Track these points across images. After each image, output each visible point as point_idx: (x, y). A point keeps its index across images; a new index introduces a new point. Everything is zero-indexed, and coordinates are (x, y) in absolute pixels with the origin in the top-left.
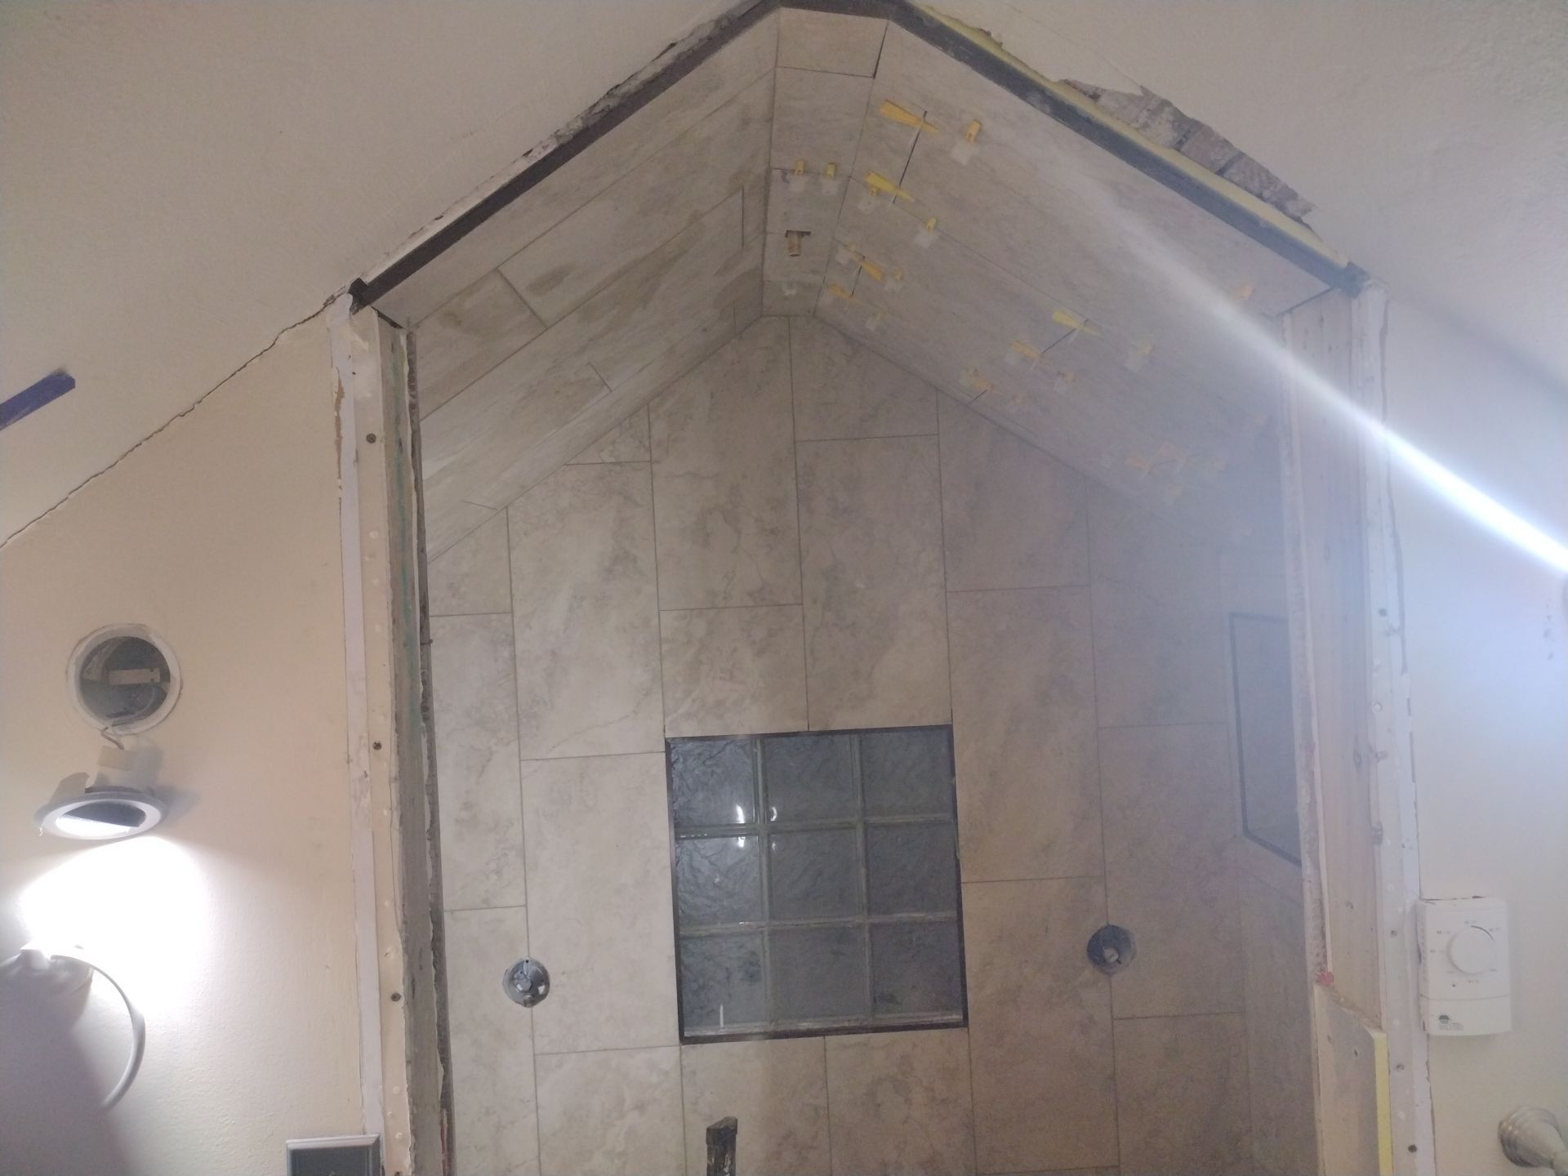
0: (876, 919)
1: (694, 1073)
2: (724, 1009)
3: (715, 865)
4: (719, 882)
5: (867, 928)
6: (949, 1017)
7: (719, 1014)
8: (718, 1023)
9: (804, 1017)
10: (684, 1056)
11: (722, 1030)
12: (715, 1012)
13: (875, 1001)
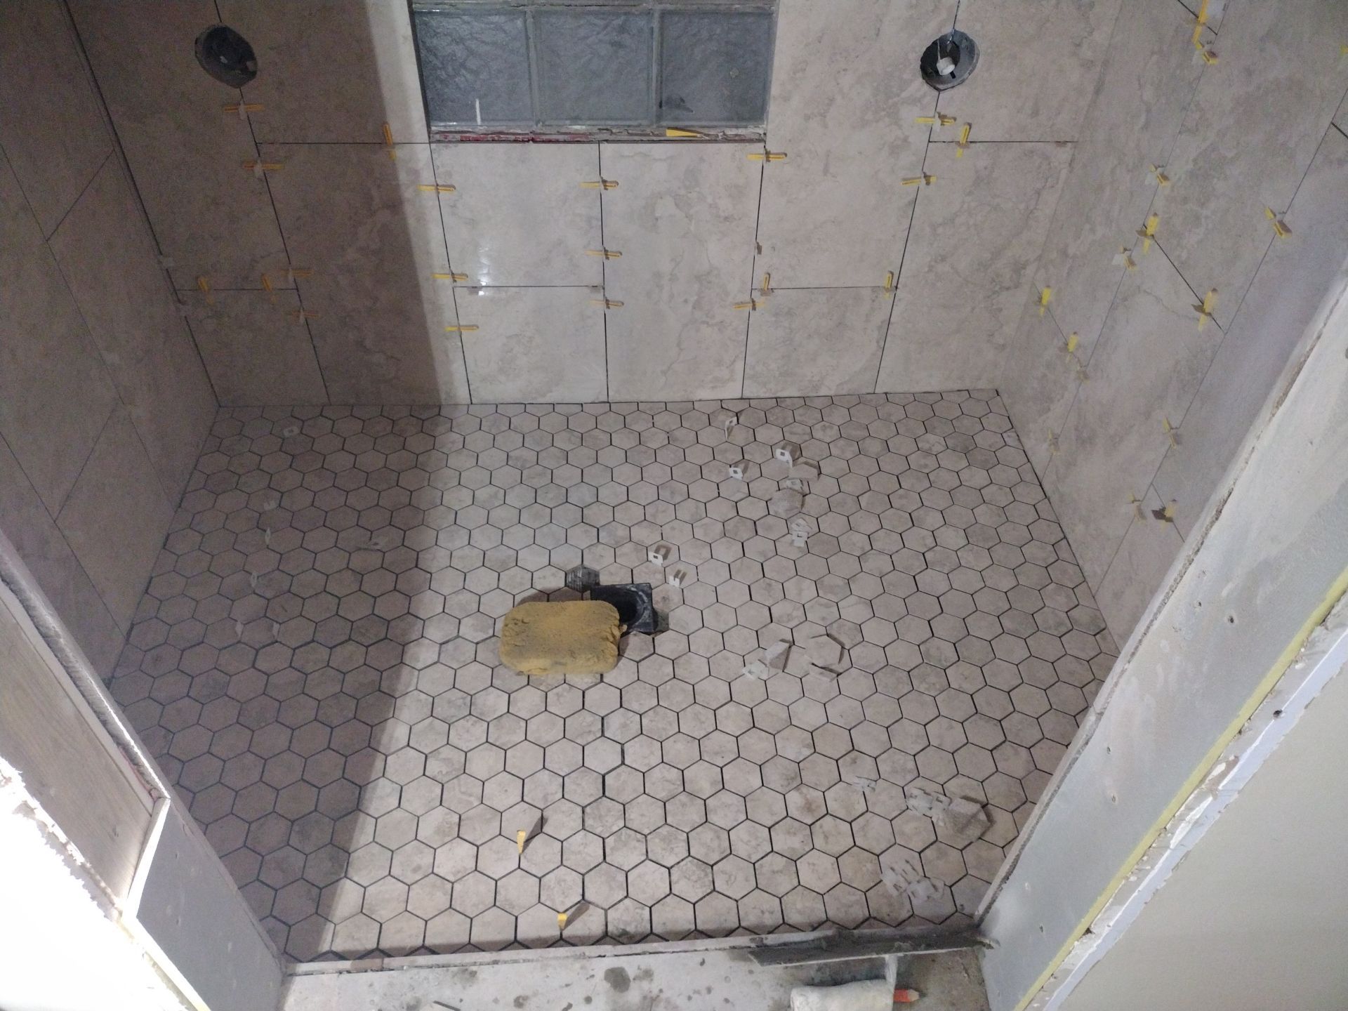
0: (669, 4)
2: (480, 103)
5: (657, 15)
7: (475, 109)
8: (474, 119)
9: (576, 119)
10: (435, 156)
11: (481, 128)
12: (470, 107)
13: (661, 106)
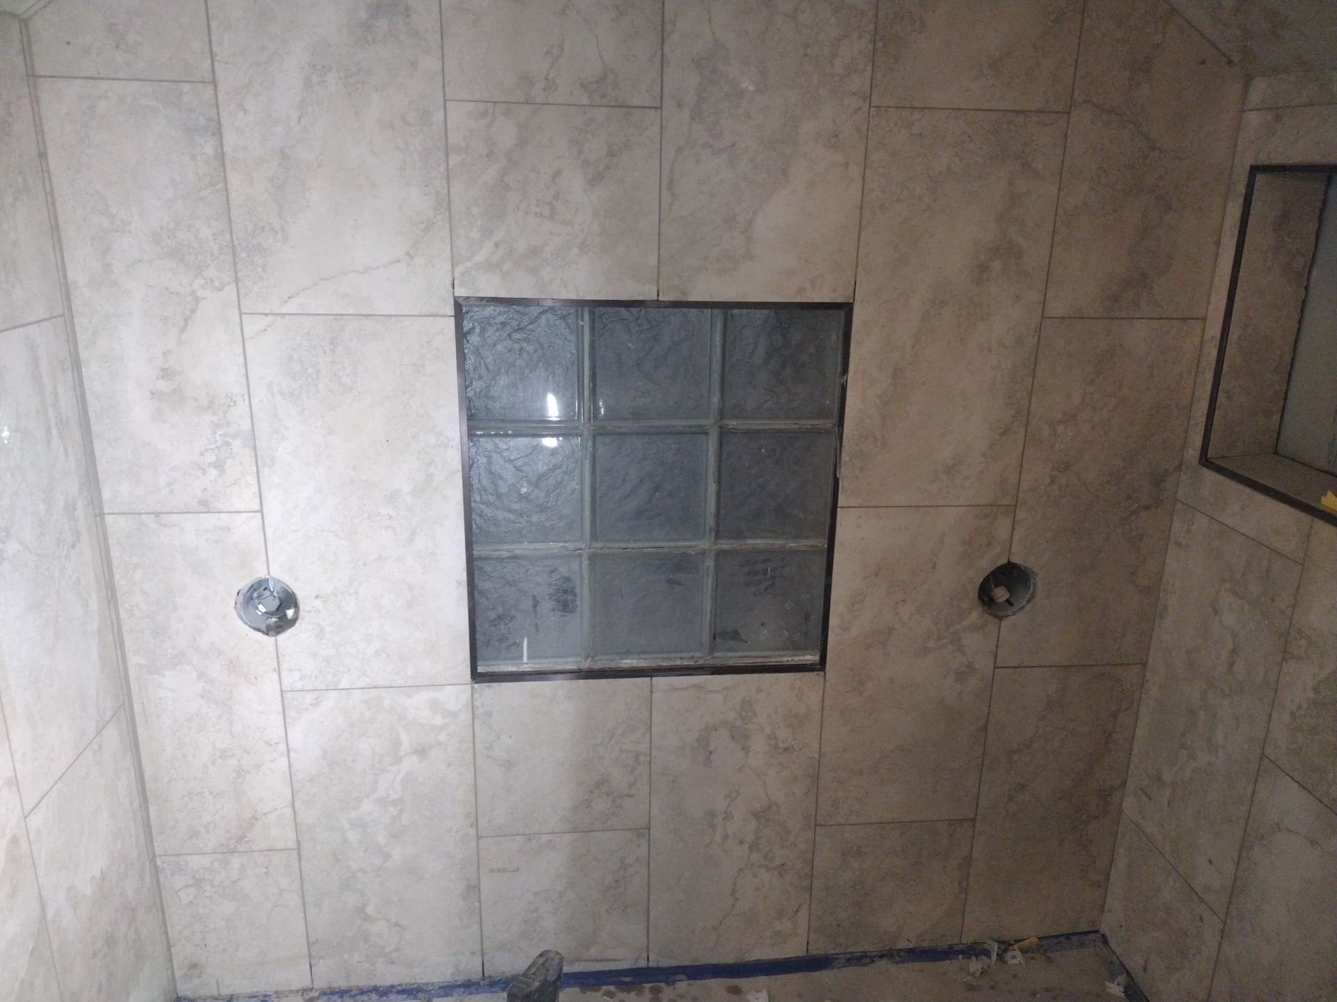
0: (725, 545)
1: (489, 714)
2: (528, 641)
3: (522, 471)
4: (525, 493)
5: (712, 554)
6: (802, 658)
7: (523, 647)
8: (521, 657)
9: (627, 653)
10: (476, 696)
11: (526, 666)
12: (518, 645)
13: (715, 638)
